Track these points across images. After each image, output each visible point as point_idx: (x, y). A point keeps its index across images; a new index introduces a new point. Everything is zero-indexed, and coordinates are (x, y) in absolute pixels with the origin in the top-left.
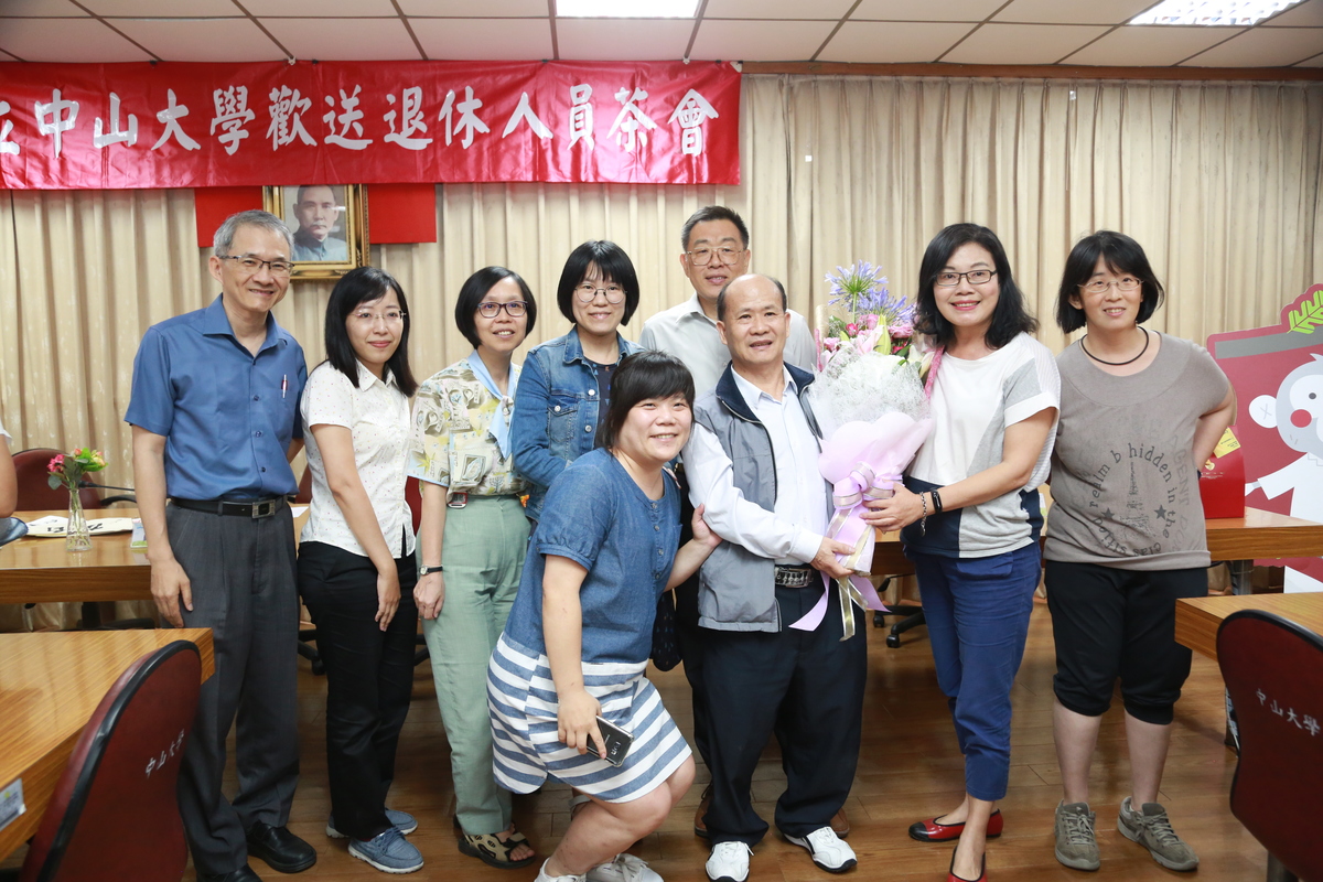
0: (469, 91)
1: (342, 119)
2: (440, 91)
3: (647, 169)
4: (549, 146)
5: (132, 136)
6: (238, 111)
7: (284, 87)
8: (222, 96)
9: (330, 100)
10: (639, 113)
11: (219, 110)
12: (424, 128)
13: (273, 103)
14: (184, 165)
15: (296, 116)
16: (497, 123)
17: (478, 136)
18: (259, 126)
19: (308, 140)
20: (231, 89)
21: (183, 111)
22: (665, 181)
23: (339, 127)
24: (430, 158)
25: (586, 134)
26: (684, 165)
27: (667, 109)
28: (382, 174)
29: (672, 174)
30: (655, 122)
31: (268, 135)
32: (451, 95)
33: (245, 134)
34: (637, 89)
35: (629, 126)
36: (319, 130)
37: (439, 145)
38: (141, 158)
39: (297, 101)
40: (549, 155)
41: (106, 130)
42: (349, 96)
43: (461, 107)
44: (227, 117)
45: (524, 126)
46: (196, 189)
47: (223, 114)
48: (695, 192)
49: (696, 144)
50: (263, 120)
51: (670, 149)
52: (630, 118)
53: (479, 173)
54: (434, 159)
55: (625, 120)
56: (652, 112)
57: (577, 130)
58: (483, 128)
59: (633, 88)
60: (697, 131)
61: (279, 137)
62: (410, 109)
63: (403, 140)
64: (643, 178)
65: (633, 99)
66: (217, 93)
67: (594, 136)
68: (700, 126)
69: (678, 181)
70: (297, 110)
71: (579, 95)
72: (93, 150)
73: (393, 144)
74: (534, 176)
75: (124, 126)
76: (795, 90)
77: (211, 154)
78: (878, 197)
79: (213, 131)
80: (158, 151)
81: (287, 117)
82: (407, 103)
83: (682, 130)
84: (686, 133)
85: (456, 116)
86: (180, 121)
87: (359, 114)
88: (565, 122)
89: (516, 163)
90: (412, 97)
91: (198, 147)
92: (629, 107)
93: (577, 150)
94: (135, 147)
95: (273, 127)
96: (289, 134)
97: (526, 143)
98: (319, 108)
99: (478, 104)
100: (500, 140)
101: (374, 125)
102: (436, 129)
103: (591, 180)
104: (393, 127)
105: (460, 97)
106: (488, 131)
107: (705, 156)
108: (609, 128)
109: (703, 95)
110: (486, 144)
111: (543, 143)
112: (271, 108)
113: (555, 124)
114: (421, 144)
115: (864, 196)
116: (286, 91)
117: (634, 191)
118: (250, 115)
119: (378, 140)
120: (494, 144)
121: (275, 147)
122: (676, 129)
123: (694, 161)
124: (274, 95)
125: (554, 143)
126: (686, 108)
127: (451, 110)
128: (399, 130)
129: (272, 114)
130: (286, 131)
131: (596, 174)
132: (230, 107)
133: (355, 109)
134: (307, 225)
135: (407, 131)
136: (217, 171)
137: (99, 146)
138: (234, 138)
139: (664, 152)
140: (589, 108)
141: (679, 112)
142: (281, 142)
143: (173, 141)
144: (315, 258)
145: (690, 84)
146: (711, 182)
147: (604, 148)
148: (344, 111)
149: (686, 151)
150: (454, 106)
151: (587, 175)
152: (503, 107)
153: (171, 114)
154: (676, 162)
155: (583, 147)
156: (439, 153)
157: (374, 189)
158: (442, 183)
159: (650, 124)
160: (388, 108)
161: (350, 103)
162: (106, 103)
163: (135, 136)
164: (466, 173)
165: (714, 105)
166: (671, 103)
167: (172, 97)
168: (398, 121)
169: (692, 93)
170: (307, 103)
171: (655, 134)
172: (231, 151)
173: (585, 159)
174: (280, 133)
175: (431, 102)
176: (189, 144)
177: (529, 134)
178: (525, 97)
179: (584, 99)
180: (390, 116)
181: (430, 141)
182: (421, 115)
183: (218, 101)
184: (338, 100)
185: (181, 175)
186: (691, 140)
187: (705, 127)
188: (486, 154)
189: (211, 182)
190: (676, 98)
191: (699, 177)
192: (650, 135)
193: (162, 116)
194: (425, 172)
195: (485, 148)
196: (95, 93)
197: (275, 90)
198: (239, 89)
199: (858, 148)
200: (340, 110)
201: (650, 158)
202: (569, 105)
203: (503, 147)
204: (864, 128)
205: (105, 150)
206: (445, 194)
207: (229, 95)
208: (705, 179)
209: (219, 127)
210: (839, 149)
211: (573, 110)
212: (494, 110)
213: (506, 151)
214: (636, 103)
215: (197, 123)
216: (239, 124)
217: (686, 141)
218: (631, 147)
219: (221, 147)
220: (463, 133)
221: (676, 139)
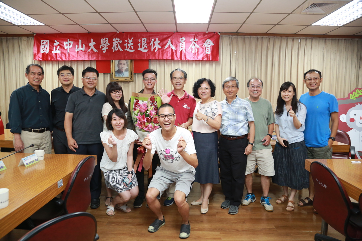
0: (157, 39)
1: (128, 45)
2: (150, 39)
3: (197, 57)
4: (175, 51)
5: (83, 49)
6: (106, 43)
7: (116, 38)
8: (103, 40)
9: (126, 41)
10: (196, 44)
11: (102, 43)
12: (147, 47)
13: (114, 42)
14: (94, 55)
15: (119, 44)
16: (163, 46)
17: (159, 49)
18: (110, 47)
19: (121, 50)
20: (105, 38)
21: (94, 43)
22: (201, 60)
23: (128, 47)
24: (148, 54)
25: (183, 49)
26: (206, 56)
27: (202, 43)
28: (137, 57)
29: (203, 58)
30: (199, 46)
31: (112, 49)
32: (153, 40)
33: (107, 48)
34: (195, 39)
35: (193, 47)
36: (123, 47)
37: (150, 51)
38: (85, 54)
39: (119, 41)
40: (175, 54)
41: (78, 48)
42: (130, 40)
43: (155, 42)
44: (104, 44)
45: (169, 47)
46: (96, 60)
47: (103, 44)
48: (208, 62)
49: (209, 51)
50: (111, 45)
51: (203, 52)
52: (194, 45)
53: (159, 58)
54: (149, 54)
55: (192, 46)
56: (199, 44)
57: (181, 48)
58: (160, 47)
59: (194, 38)
60: (209, 48)
61: (115, 49)
62: (144, 43)
63: (142, 50)
64: (196, 59)
65: (194, 41)
66: (102, 39)
67: (185, 49)
68: (210, 47)
69: (204, 60)
70: (119, 43)
71: (182, 40)
72: (75, 52)
73: (140, 51)
74: (171, 58)
75: (82, 47)
76: (233, 39)
77: (100, 52)
78: (252, 64)
79: (100, 48)
80: (89, 52)
81: (116, 45)
82: (143, 41)
83: (206, 48)
84: (206, 49)
85: (154, 44)
86: (94, 45)
87: (132, 44)
88: (179, 46)
89: (167, 55)
90: (144, 40)
91: (97, 51)
92: (193, 43)
93: (181, 52)
94: (84, 51)
95: (113, 47)
96: (117, 48)
97: (170, 51)
98: (124, 43)
99: (159, 42)
100: (164, 50)
101: (135, 46)
102: (149, 47)
103: (184, 59)
104: (140, 47)
105: (155, 40)
106: (161, 48)
107: (211, 54)
108: (189, 47)
109: (211, 40)
110: (160, 51)
111: (173, 51)
112: (113, 43)
113: (176, 46)
114: (146, 51)
115: (249, 64)
116: (117, 39)
117: (194, 62)
118: (109, 44)
119: (136, 50)
120: (162, 51)
121: (114, 51)
122: (204, 48)
123: (208, 55)
124: (114, 40)
125: (176, 51)
126: (207, 43)
127: (153, 43)
128: (141, 47)
129: (113, 44)
130: (116, 48)
131: (185, 58)
132: (104, 42)
133: (131, 43)
134: (120, 69)
135: (143, 48)
136: (101, 56)
137: (76, 51)
138: (105, 49)
139: (201, 53)
140: (184, 43)
141: (205, 44)
142: (115, 50)
143: (92, 50)
144: (121, 76)
145: (208, 38)
146: (212, 60)
147: (187, 52)
148: (129, 43)
149: (206, 53)
150: (154, 42)
151: (183, 58)
152: (165, 42)
153: (92, 44)
154: (204, 56)
155: (183, 52)
156: (150, 53)
157: (135, 61)
158: (150, 60)
159: (198, 47)
160: (139, 42)
161: (130, 41)
162: (78, 42)
163: (84, 49)
164: (156, 58)
165: (213, 42)
166: (203, 42)
167: (92, 40)
168: (141, 46)
169: (208, 40)
170: (121, 41)
171: (199, 49)
172: (104, 52)
173: (183, 55)
174: (115, 48)
175: (149, 41)
176: (95, 50)
177: (170, 48)
178: (170, 40)
179: (183, 41)
180: (139, 44)
181: (148, 50)
182: (146, 44)
183: (102, 41)
184: (128, 41)
185: (93, 57)
186: (208, 50)
187: (211, 47)
188: (160, 53)
189: (100, 59)
190: (204, 41)
191: (209, 59)
192: (198, 49)
193: (90, 44)
194: (146, 57)
195: (160, 52)
196: (77, 40)
197: (114, 39)
198: (106, 38)
199: (247, 53)
200: (128, 43)
201: (198, 54)
202: (179, 42)
203: (164, 52)
204: (249, 48)
205: (78, 52)
206: (151, 62)
207: (104, 40)
208: (211, 59)
209: (102, 47)
210: (243, 53)
211: (181, 43)
212: (163, 43)
213: (165, 52)
214: (195, 42)
215: (97, 46)
216: (106, 46)
217: (206, 50)
218: (194, 52)
219: (102, 51)
220: (155, 48)
221: (204, 50)
